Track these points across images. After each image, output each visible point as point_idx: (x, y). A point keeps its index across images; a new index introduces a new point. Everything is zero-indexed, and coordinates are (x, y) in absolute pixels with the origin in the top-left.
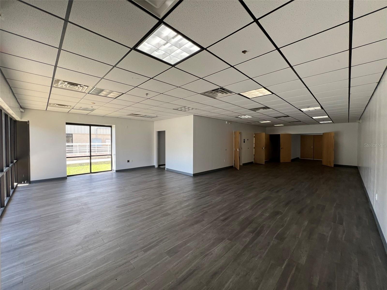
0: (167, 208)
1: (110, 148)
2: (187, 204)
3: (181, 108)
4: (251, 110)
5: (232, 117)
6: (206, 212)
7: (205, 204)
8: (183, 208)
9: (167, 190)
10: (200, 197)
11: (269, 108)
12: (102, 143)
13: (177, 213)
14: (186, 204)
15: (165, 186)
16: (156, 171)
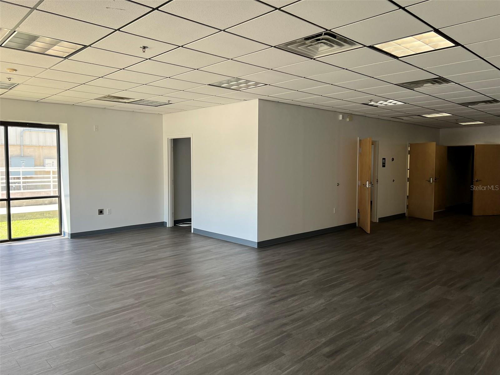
0: (195, 325)
1: (57, 180)
2: (243, 315)
3: (228, 82)
4: (402, 85)
5: (355, 104)
6: (289, 336)
7: (286, 317)
8: (233, 325)
9: (193, 282)
10: (273, 299)
11: (446, 81)
12: (35, 166)
13: (218, 338)
14: (240, 316)
15: (190, 272)
16: (168, 236)
